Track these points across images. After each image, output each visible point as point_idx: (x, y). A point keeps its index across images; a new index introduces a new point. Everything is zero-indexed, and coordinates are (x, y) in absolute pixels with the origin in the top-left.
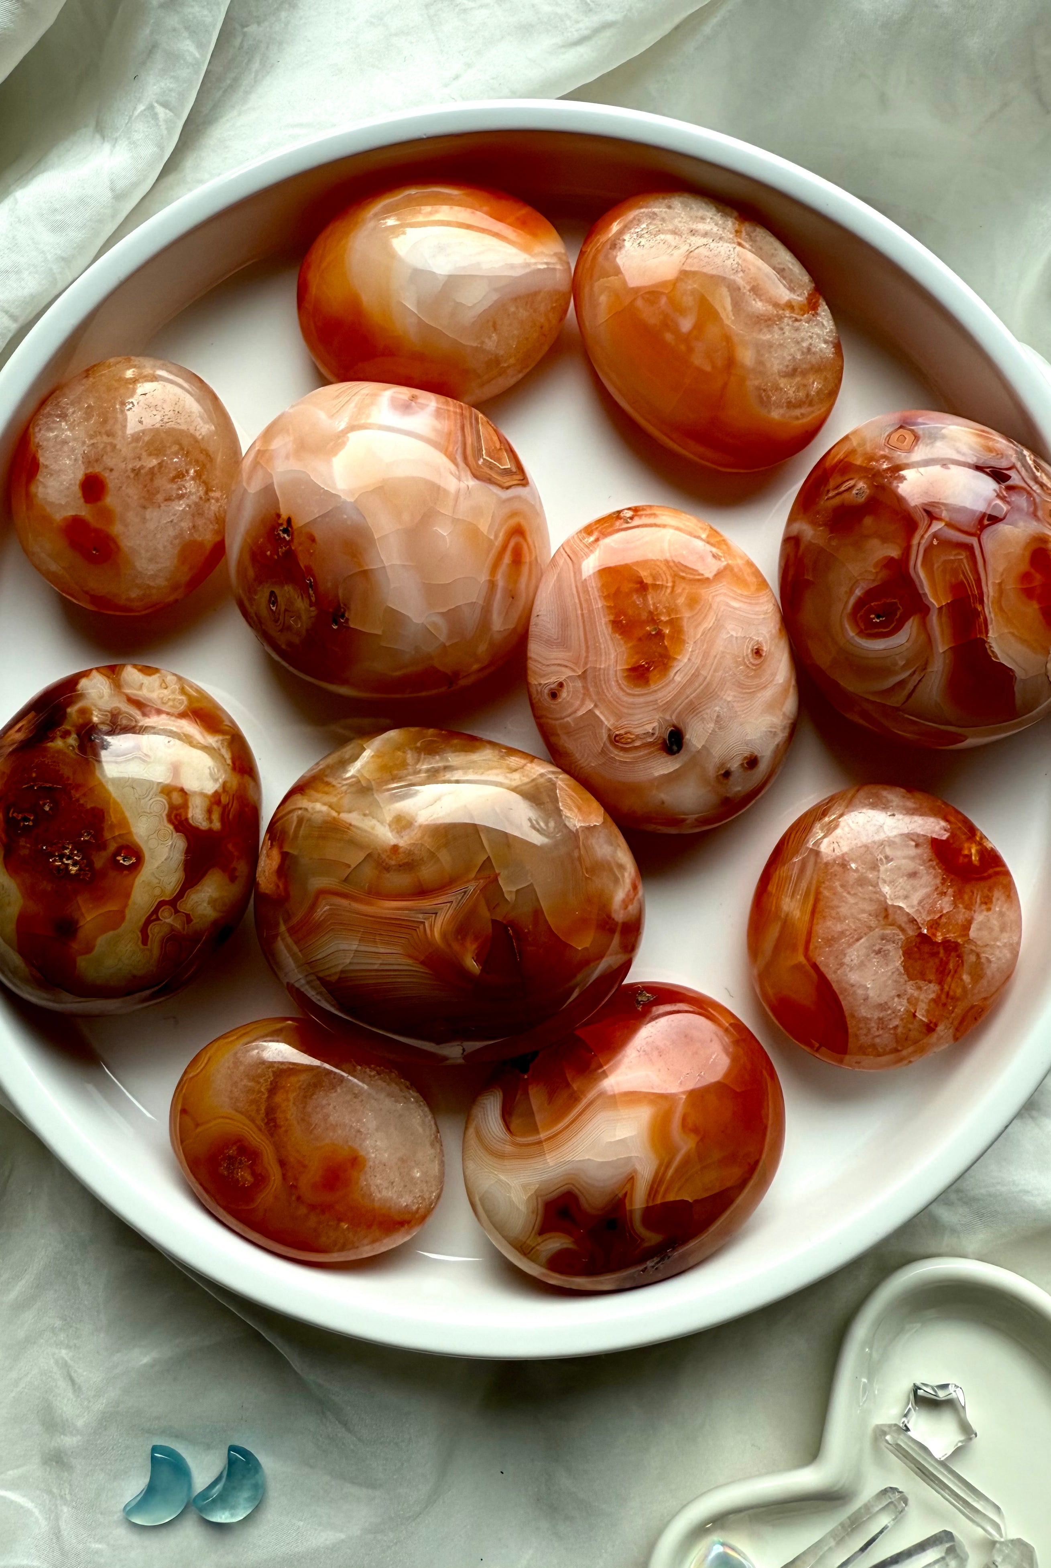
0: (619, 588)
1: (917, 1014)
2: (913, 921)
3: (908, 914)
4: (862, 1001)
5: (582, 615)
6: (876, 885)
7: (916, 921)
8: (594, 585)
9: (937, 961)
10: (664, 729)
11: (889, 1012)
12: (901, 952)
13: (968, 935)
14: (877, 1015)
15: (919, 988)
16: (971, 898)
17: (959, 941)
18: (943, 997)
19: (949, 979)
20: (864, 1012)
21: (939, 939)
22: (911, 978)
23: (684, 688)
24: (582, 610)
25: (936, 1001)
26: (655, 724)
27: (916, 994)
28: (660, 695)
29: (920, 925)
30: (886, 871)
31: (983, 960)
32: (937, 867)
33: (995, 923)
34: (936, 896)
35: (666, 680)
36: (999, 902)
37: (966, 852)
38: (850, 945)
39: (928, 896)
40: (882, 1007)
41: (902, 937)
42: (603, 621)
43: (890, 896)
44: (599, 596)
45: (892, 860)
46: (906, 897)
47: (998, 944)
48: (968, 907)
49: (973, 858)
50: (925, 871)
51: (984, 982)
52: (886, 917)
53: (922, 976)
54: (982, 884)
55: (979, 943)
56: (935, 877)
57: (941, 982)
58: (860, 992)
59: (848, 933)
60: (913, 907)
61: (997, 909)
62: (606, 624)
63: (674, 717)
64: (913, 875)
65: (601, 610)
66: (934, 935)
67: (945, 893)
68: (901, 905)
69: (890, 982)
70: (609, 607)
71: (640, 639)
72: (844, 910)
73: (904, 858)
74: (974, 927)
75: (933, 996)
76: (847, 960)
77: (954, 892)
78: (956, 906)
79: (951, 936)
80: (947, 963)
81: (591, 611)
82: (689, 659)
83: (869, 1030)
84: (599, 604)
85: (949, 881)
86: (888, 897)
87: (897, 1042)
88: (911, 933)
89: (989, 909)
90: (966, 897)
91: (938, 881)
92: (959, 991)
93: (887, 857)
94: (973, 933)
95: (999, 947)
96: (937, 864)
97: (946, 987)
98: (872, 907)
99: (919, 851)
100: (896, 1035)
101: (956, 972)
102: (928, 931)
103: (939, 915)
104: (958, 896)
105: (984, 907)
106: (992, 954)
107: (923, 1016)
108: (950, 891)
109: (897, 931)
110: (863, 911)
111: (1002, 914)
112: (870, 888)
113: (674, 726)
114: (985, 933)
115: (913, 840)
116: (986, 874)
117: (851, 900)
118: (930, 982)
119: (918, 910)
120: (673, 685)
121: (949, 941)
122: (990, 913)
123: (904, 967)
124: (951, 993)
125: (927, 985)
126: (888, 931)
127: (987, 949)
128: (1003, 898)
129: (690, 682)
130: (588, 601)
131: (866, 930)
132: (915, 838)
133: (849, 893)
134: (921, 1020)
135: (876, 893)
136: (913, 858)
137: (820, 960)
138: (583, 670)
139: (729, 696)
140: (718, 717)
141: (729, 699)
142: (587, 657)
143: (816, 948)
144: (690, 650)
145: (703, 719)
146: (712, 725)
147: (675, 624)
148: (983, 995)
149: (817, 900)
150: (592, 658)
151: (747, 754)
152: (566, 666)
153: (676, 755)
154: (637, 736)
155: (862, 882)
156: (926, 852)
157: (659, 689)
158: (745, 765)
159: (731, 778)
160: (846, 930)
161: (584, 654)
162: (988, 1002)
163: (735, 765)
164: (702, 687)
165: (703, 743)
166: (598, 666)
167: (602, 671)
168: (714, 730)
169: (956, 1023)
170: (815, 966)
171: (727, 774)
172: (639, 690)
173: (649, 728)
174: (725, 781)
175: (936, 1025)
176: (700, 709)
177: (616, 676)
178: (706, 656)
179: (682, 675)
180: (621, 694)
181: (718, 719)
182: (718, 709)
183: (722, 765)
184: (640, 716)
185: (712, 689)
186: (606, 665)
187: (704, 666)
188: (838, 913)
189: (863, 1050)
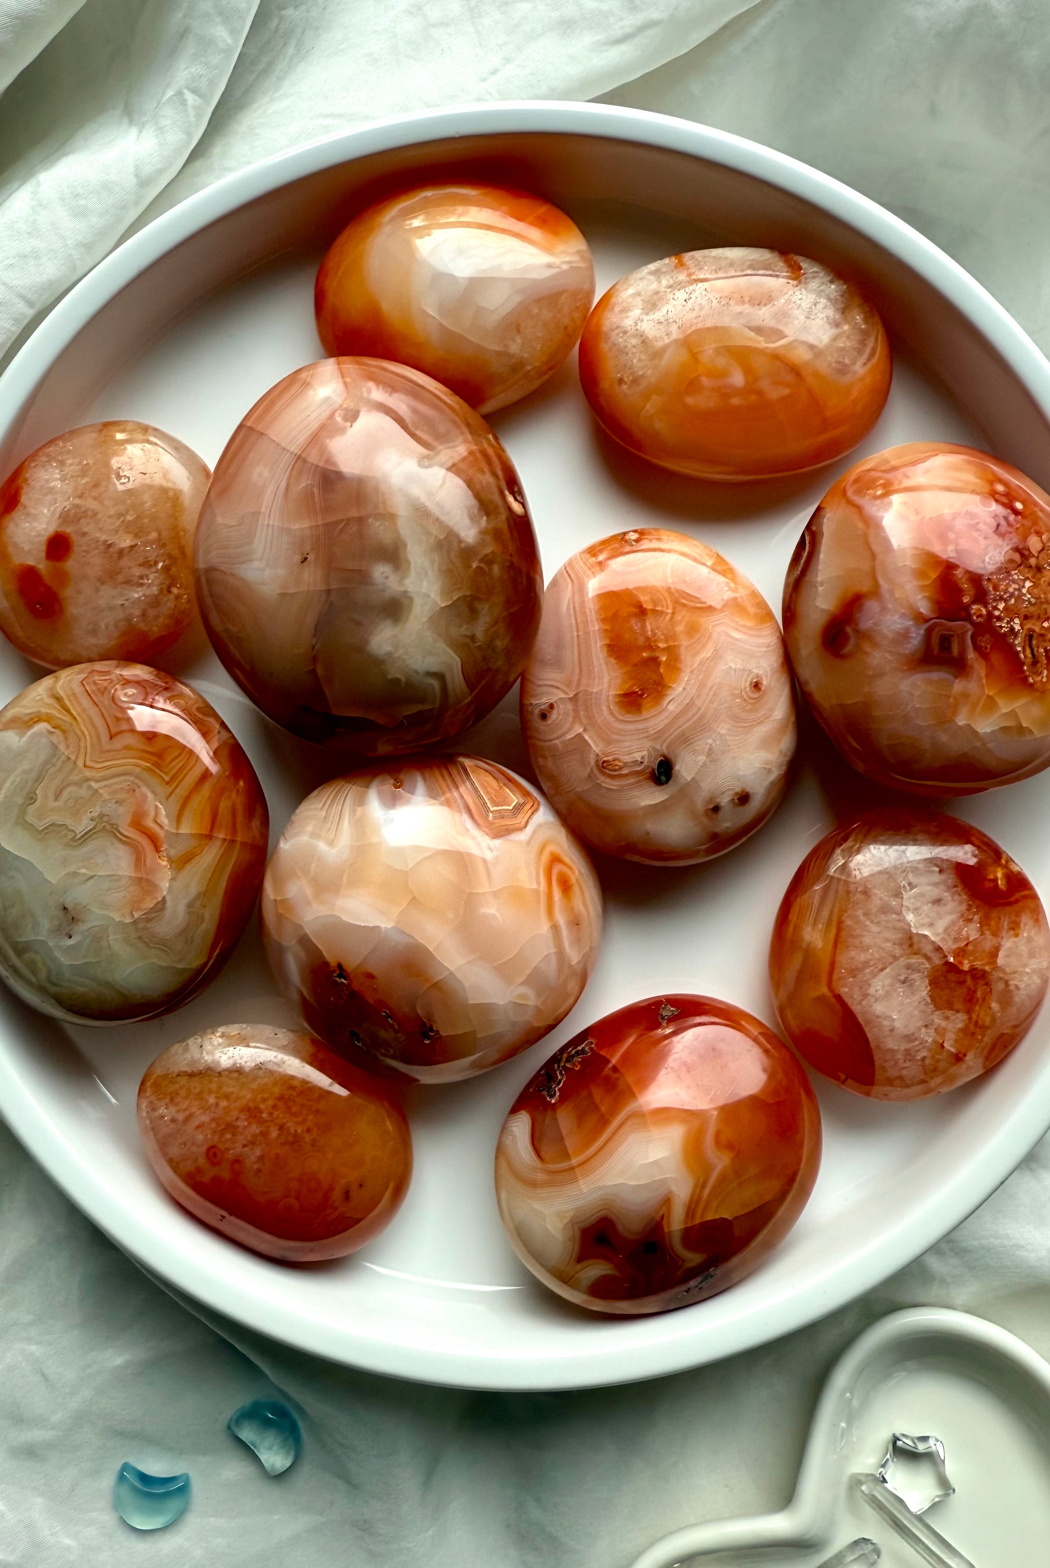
0: (617, 612)
1: (945, 1045)
2: (938, 949)
3: (933, 943)
4: (889, 1033)
5: (578, 636)
6: (899, 913)
7: (941, 949)
8: (592, 606)
9: (965, 990)
10: (653, 759)
11: (917, 1043)
12: (927, 982)
13: (996, 962)
14: (904, 1046)
15: (947, 1018)
16: (998, 924)
17: (987, 968)
18: (972, 1026)
19: (977, 1008)
20: (891, 1044)
21: (966, 967)
22: (938, 1008)
23: (677, 717)
24: (578, 631)
25: (964, 1031)
26: (645, 753)
27: (943, 1024)
28: (651, 723)
29: (946, 954)
30: (911, 898)
31: (1012, 988)
32: (962, 893)
33: (1023, 948)
34: (961, 923)
35: (659, 708)
36: (1027, 927)
37: (992, 877)
38: (874, 975)
39: (953, 923)
40: (909, 1038)
41: (927, 965)
42: (599, 644)
43: (914, 924)
44: (597, 619)
45: (916, 886)
46: (931, 925)
47: (1027, 970)
48: (995, 934)
49: (1000, 882)
50: (950, 898)
51: (1013, 1010)
52: (911, 945)
53: (950, 1006)
54: (1008, 909)
55: (1008, 970)
56: (961, 902)
57: (969, 1012)
58: (886, 1023)
59: (872, 963)
60: (938, 935)
61: (1025, 935)
62: (601, 647)
63: (664, 748)
64: (938, 901)
65: (597, 633)
66: (961, 963)
67: (971, 920)
68: (926, 933)
69: (916, 1012)
70: (606, 631)
71: (635, 665)
72: (867, 940)
73: (929, 885)
74: (1001, 954)
75: (960, 1025)
76: (872, 991)
77: (981, 918)
78: (982, 934)
79: (978, 964)
80: (975, 992)
81: (587, 633)
82: (684, 689)
83: (896, 1062)
84: (595, 626)
85: (974, 907)
86: (912, 925)
87: (926, 1073)
88: (937, 960)
89: (1017, 936)
90: (993, 923)
91: (964, 907)
92: (988, 1020)
93: (910, 884)
94: (1000, 961)
95: (1028, 973)
96: (962, 890)
97: (974, 1016)
98: (897, 936)
99: (943, 877)
100: (924, 1068)
101: (984, 999)
102: (954, 960)
103: (965, 943)
104: (985, 923)
105: (1012, 932)
106: (1021, 981)
107: (952, 1046)
108: (976, 918)
109: (923, 960)
110: (888, 940)
111: (1029, 939)
112: (894, 916)
113: (664, 756)
114: (1013, 960)
115: (938, 867)
116: (1013, 899)
117: (875, 929)
118: (958, 1011)
119: (943, 938)
120: (665, 714)
121: (976, 969)
122: (1017, 939)
123: (931, 996)
124: (980, 1022)
125: (954, 1015)
126: (914, 960)
127: (1016, 975)
128: (1031, 923)
129: (683, 712)
130: (586, 623)
131: (891, 959)
132: (940, 864)
133: (872, 922)
134: (949, 1051)
135: (900, 921)
136: (936, 884)
137: (844, 991)
138: (574, 693)
139: (723, 729)
140: (710, 749)
141: (723, 732)
142: (579, 680)
143: (839, 979)
144: (686, 679)
145: (694, 751)
146: (702, 758)
147: (673, 652)
148: (1014, 1023)
149: (839, 930)
150: (584, 681)
151: (738, 790)
152: (558, 688)
153: (664, 786)
154: (626, 765)
155: (885, 909)
156: (950, 878)
157: (651, 718)
158: (736, 801)
159: (721, 814)
160: (870, 960)
161: (576, 677)
162: (1018, 1030)
163: (724, 801)
164: (695, 718)
165: (693, 775)
166: (590, 689)
167: (594, 696)
168: (705, 764)
169: (985, 1052)
170: (839, 998)
171: (716, 809)
172: (629, 716)
173: (638, 756)
174: (714, 816)
175: (965, 1055)
176: (692, 741)
177: (608, 701)
178: (702, 686)
179: (676, 704)
180: (612, 719)
181: (710, 753)
182: (710, 741)
183: (711, 799)
184: (627, 744)
185: (705, 721)
186: (599, 689)
187: (699, 696)
188: (861, 943)
189: (890, 1082)
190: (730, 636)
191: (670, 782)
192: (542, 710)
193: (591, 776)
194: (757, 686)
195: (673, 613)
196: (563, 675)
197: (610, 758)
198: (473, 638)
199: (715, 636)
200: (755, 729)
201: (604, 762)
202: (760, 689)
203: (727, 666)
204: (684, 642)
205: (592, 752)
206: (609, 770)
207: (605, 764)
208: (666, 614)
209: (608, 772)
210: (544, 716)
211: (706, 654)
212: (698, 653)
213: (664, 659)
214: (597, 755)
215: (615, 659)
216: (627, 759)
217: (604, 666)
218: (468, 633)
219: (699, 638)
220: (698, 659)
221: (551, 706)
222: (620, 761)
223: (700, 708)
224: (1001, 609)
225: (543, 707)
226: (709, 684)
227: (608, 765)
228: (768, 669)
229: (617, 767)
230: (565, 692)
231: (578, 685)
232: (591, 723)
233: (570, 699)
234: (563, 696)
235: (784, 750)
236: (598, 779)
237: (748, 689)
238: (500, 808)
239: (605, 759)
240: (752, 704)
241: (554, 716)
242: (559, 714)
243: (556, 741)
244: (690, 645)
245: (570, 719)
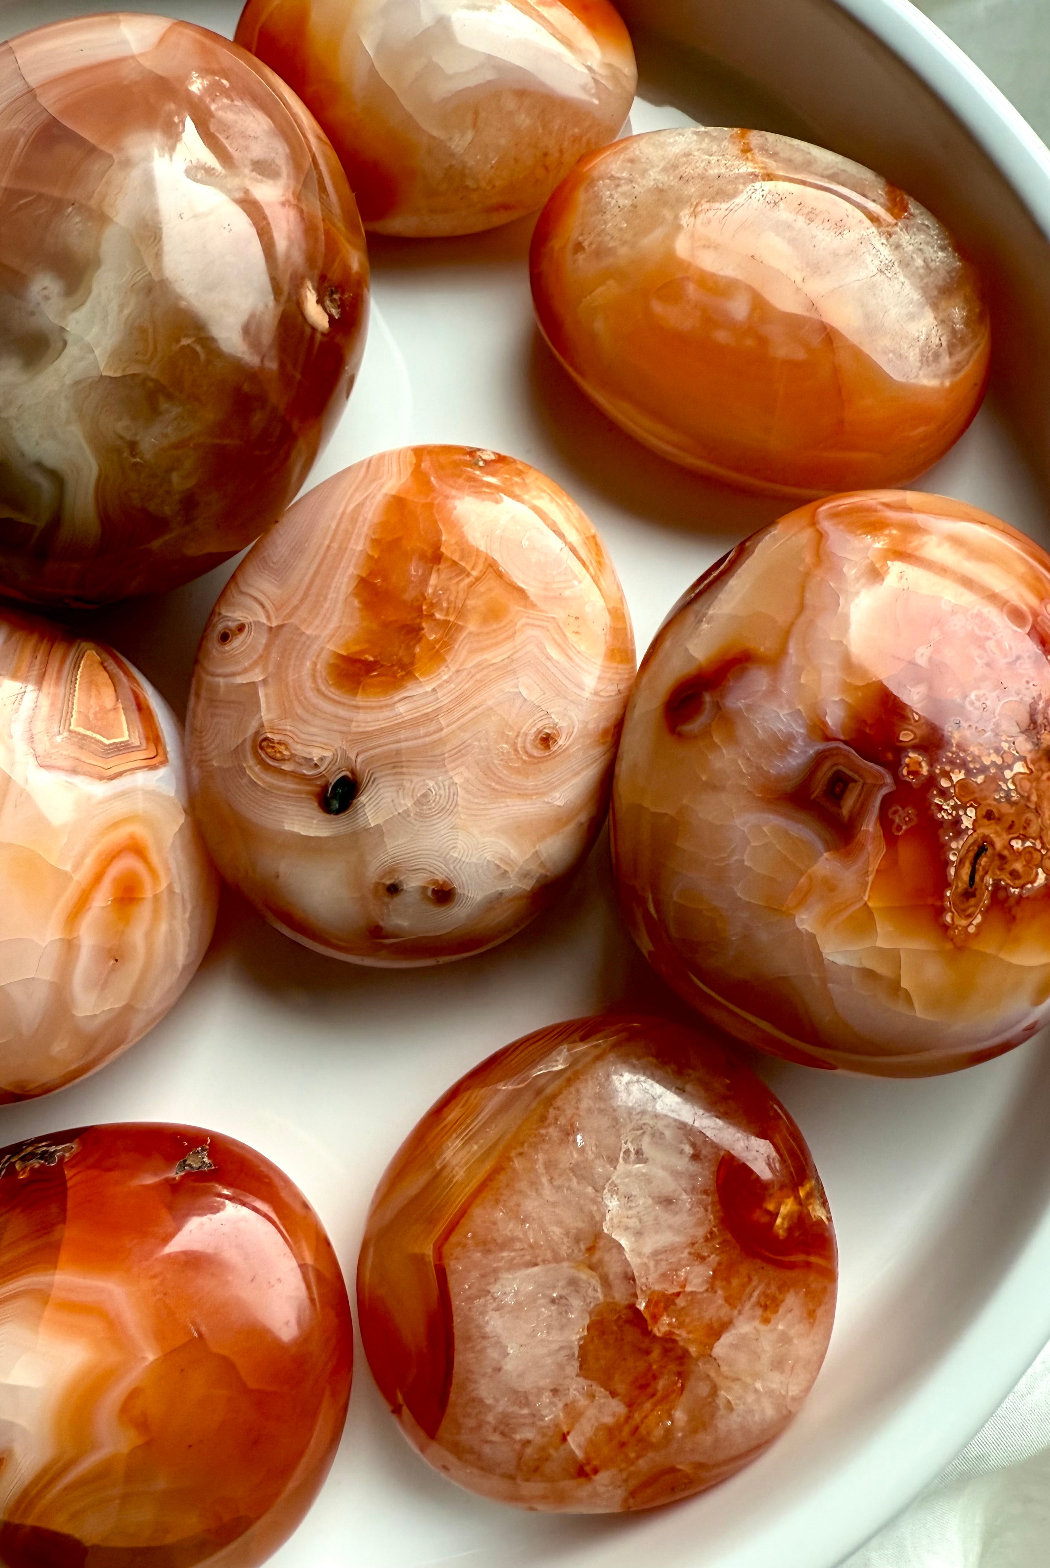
0: (399, 539)
1: (569, 1438)
2: (630, 1278)
3: (628, 1264)
4: (489, 1370)
5: (329, 547)
6: (598, 1190)
7: (634, 1280)
8: (370, 516)
9: (642, 1366)
10: (334, 768)
11: (525, 1411)
12: (587, 1321)
13: (711, 1347)
14: (503, 1405)
15: (592, 1396)
16: (743, 1286)
17: (693, 1350)
18: (626, 1430)
19: (648, 1405)
20: (485, 1390)
21: (661, 1328)
22: (584, 1369)
23: (400, 726)
24: (332, 540)
25: (611, 1431)
26: (328, 754)
27: (583, 1402)
28: (361, 716)
29: (639, 1292)
30: (629, 1174)
31: (721, 1402)
32: (709, 1208)
33: (767, 1346)
34: (685, 1255)
35: (384, 700)
36: (789, 1316)
37: (771, 1207)
38: (512, 1266)
39: (672, 1249)
40: (522, 1398)
41: (600, 1295)
42: (351, 570)
43: (612, 1219)
44: (367, 535)
45: (645, 1161)
46: (639, 1234)
47: (759, 1385)
48: (730, 1300)
49: (779, 1221)
50: (688, 1206)
51: (706, 1439)
52: (591, 1249)
53: (606, 1379)
54: (771, 1271)
55: (724, 1369)
56: (700, 1223)
57: (631, 1405)
58: (493, 1354)
59: (518, 1245)
60: (640, 1254)
61: (780, 1327)
62: (351, 576)
63: (359, 760)
64: (667, 1202)
65: (356, 555)
66: (655, 1318)
67: (703, 1259)
68: (623, 1242)
69: (549, 1361)
70: (370, 557)
71: (385, 625)
72: (530, 1205)
73: (664, 1168)
74: (726, 1339)
75: (608, 1420)
76: (496, 1289)
77: (720, 1264)
78: (712, 1289)
79: (682, 1334)
80: (655, 1377)
81: (342, 549)
82: (434, 690)
83: (480, 1426)
84: (359, 545)
85: (718, 1241)
86: (608, 1218)
87: (518, 1467)
88: (620, 1295)
89: (766, 1321)
90: (735, 1282)
91: (701, 1232)
92: (658, 1433)
93: (638, 1152)
94: (720, 1349)
95: (756, 1391)
96: (713, 1203)
97: (637, 1417)
98: (577, 1223)
99: (694, 1167)
100: (520, 1457)
101: (665, 1398)
102: (647, 1306)
103: (678, 1290)
104: (723, 1274)
105: (759, 1312)
106: (740, 1398)
107: (579, 1446)
108: (714, 1259)
109: (595, 1282)
110: (560, 1223)
111: (785, 1339)
112: (590, 1190)
113: (353, 772)
114: (742, 1359)
115: (693, 1145)
116: (787, 1259)
117: (548, 1192)
118: (613, 1394)
119: (645, 1264)
120: (387, 713)
121: (674, 1341)
122: (762, 1328)
123: (581, 1347)
124: (643, 1430)
125: (605, 1397)
126: (584, 1275)
127: (736, 1387)
128: (797, 1312)
129: (415, 723)
130: (348, 534)
131: (549, 1255)
132: (699, 1142)
133: (551, 1181)
134: (572, 1452)
135: (594, 1202)
136: (676, 1174)
137: (456, 1267)
138: (280, 623)
139: (461, 775)
140: (425, 795)
141: (457, 780)
142: (296, 608)
143: (458, 1244)
144: (445, 678)
145: (401, 787)
146: (408, 803)
147: (450, 630)
148: (698, 1458)
149: (497, 1170)
150: (302, 613)
151: (440, 877)
152: (263, 607)
153: (332, 816)
154: (293, 756)
155: (582, 1171)
156: (705, 1175)
157: (365, 708)
158: (429, 893)
159: (397, 899)
160: (520, 1240)
161: (295, 602)
162: (704, 1474)
163: (412, 883)
164: (427, 739)
165: (380, 821)
166: (303, 628)
167: (304, 638)
168: (407, 812)
169: (633, 1483)
170: (442, 1273)
171: (394, 889)
172: (337, 692)
173: (316, 754)
174: (386, 899)
175: (596, 1471)
176: (404, 770)
177: (318, 656)
178: (461, 699)
179: (410, 706)
180: (309, 684)
181: (423, 800)
182: (431, 784)
183: (392, 871)
184: (314, 730)
185: (437, 752)
186: (315, 633)
187: (450, 711)
188: (518, 1205)
189: (459, 1451)
190: (543, 650)
191: (342, 816)
192: (227, 627)
193: (237, 752)
194: (546, 740)
195: (477, 579)
196: (279, 592)
197: (276, 738)
198: (133, 446)
199: (519, 639)
200: (509, 801)
201: (266, 739)
202: (548, 747)
203: (516, 690)
204: (472, 626)
205: (258, 717)
206: (267, 753)
207: (264, 744)
208: (468, 575)
209: (263, 756)
210: (225, 637)
211: (495, 656)
212: (482, 650)
213: (433, 637)
214: (262, 726)
215: (360, 602)
216: (300, 750)
217: (340, 605)
218: (128, 436)
219: (494, 631)
220: (478, 658)
221: (241, 628)
222: (287, 749)
223: (441, 729)
224: (955, 781)
225: (230, 624)
226: (474, 702)
227: (268, 746)
228: (577, 726)
229: (278, 755)
230: (269, 618)
231: (290, 615)
232: (278, 676)
233: (271, 628)
234: (264, 620)
235: (544, 856)
236: (246, 760)
237: (530, 738)
238: (89, 733)
239: (269, 735)
240: (525, 762)
241: (237, 643)
242: (243, 643)
243: (221, 681)
244: (478, 634)
245: (255, 657)
